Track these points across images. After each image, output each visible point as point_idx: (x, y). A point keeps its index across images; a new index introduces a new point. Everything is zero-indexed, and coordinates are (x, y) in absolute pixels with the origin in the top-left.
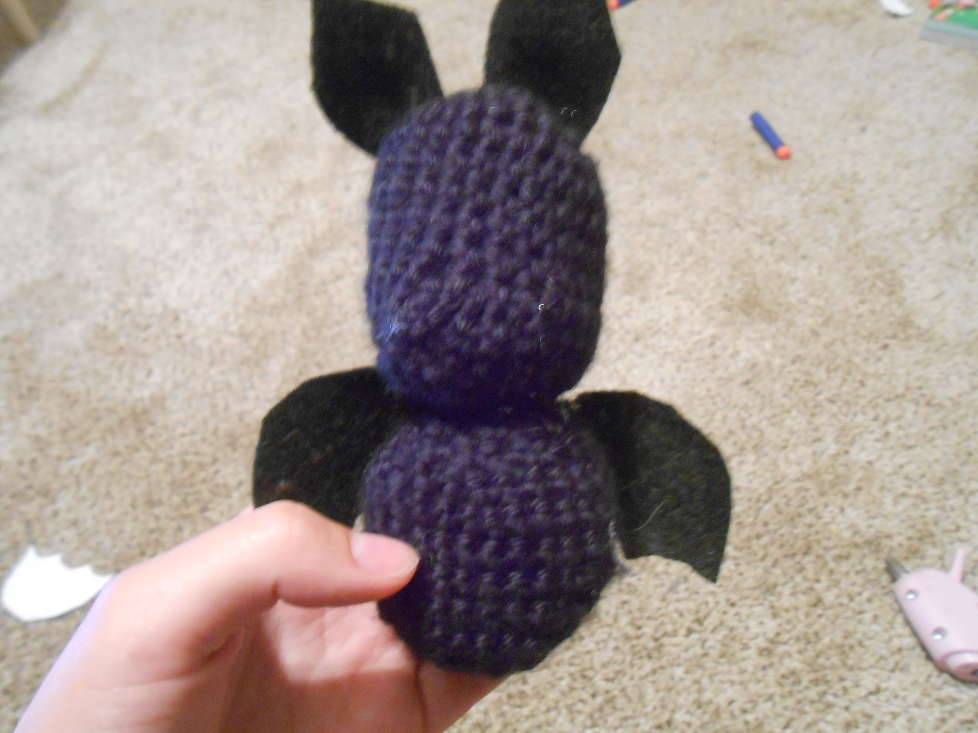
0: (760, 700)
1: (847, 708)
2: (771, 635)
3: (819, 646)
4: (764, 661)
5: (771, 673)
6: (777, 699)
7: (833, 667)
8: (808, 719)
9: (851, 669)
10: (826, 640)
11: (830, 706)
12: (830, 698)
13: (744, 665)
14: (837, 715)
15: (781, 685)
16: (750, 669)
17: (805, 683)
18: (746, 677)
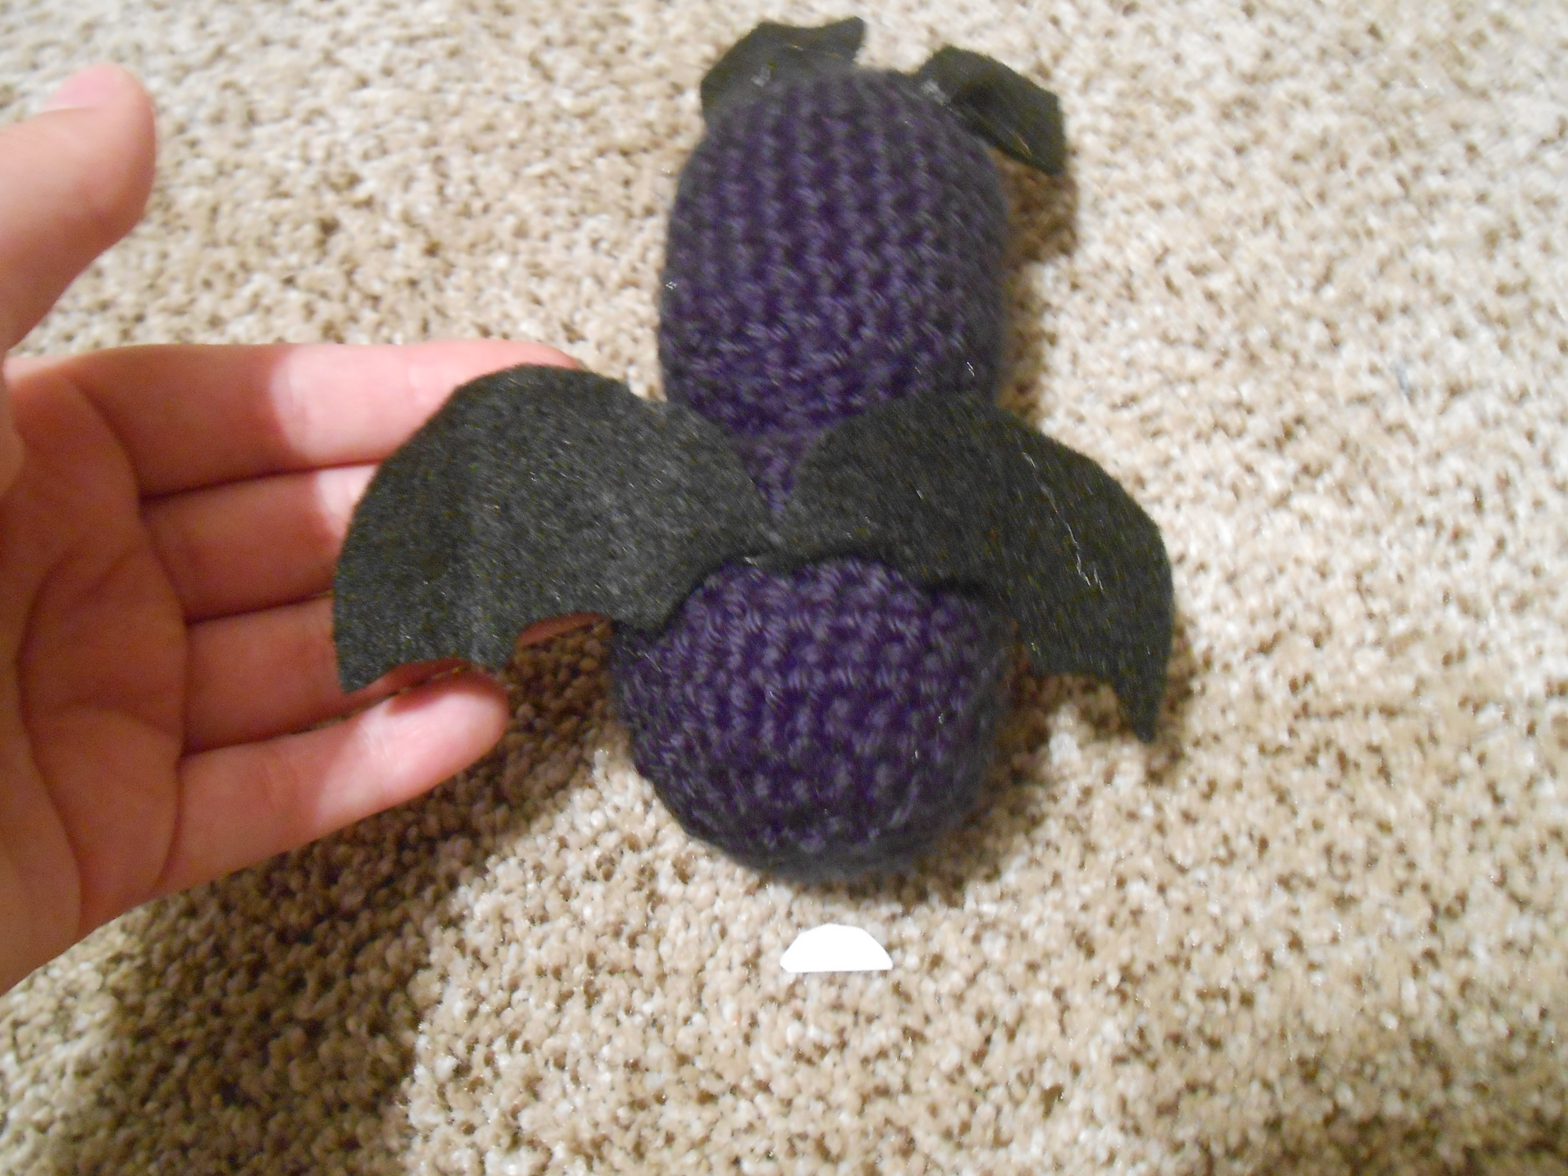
0: (1241, 234)
1: (1482, 199)
2: (1247, 62)
3: (1385, 62)
4: (1240, 133)
5: (1260, 157)
6: (1287, 218)
7: (1431, 102)
8: (1382, 248)
9: (1483, 95)
10: (1404, 39)
11: (1433, 201)
12: (1434, 182)
13: (1183, 155)
14: (1460, 220)
15: (1294, 182)
16: (1201, 160)
17: (1359, 157)
18: (1193, 184)
